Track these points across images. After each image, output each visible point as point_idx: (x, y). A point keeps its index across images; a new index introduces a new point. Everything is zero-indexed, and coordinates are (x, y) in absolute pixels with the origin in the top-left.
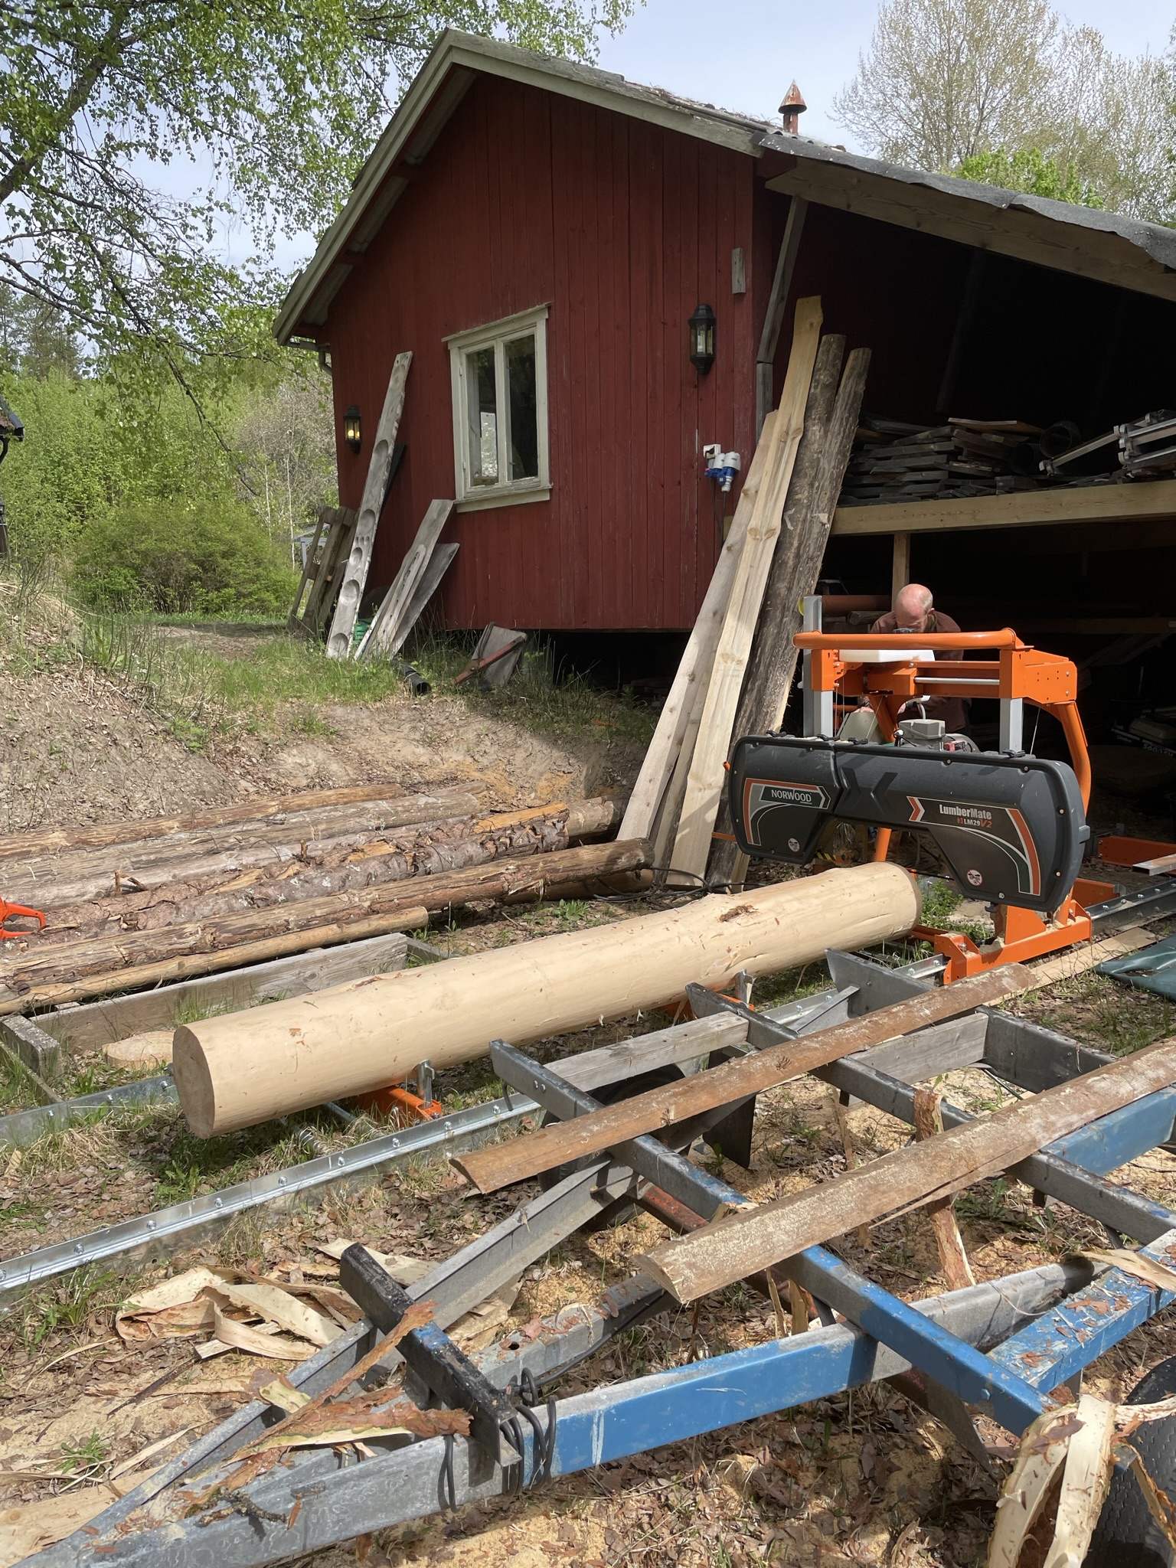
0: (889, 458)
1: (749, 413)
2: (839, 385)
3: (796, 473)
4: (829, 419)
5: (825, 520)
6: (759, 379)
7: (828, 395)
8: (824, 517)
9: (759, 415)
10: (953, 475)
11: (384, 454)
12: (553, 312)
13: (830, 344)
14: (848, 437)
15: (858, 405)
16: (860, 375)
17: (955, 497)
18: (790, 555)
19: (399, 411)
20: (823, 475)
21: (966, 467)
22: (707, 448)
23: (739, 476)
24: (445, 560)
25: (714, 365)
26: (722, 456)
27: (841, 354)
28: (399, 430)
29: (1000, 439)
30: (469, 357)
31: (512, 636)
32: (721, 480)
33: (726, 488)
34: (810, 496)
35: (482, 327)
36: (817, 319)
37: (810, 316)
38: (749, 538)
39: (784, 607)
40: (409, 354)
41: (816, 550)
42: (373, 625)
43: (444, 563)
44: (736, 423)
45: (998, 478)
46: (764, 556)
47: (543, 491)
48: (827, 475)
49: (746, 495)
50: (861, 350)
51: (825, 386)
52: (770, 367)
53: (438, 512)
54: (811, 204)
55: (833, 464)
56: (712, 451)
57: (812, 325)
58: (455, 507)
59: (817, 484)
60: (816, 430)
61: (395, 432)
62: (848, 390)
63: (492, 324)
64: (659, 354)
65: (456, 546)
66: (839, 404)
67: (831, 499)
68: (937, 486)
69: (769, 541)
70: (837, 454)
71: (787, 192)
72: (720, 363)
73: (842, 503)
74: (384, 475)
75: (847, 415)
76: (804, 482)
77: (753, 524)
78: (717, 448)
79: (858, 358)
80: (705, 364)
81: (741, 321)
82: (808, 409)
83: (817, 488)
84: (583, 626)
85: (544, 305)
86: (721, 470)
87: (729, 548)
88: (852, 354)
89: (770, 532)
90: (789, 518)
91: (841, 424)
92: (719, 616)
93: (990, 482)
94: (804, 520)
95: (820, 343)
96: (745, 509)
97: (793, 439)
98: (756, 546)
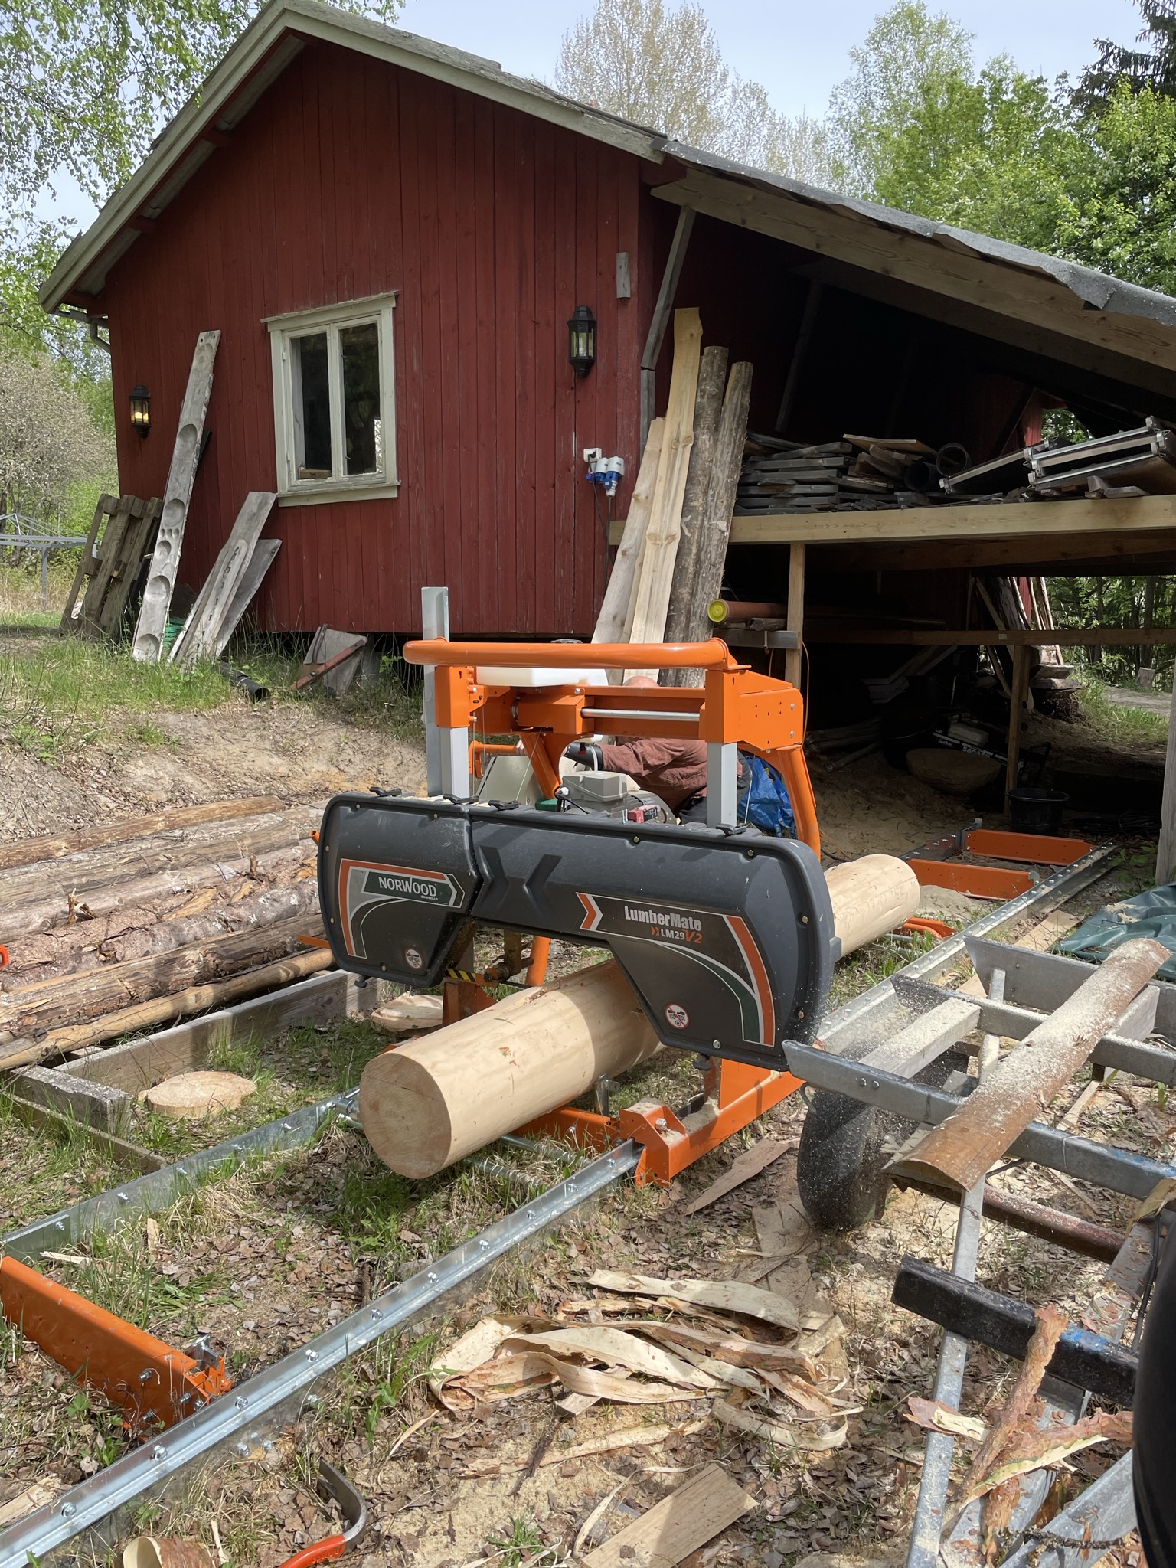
0: (776, 470)
1: (634, 419)
2: (724, 397)
3: (690, 480)
4: (717, 429)
5: (724, 529)
6: (644, 384)
7: (715, 406)
8: (723, 525)
9: (643, 422)
10: (843, 488)
11: (191, 439)
12: (401, 301)
13: (714, 356)
14: (739, 447)
15: (746, 417)
16: (744, 388)
17: (855, 509)
18: (690, 562)
19: (207, 394)
20: (718, 484)
21: (861, 482)
22: (587, 452)
23: (627, 482)
24: (267, 556)
25: (594, 369)
26: (605, 460)
27: (724, 366)
28: (207, 414)
29: (901, 457)
30: (293, 341)
31: (353, 640)
32: (607, 484)
33: (611, 493)
34: (706, 503)
35: (314, 310)
36: (697, 330)
37: (689, 328)
38: (649, 543)
39: (689, 612)
40: (217, 333)
41: (716, 555)
42: (187, 626)
43: (267, 561)
44: (619, 428)
45: (898, 494)
46: (666, 562)
47: (390, 487)
48: (722, 483)
49: (636, 499)
50: (744, 364)
51: (712, 397)
52: (653, 373)
53: (256, 506)
54: (698, 214)
55: (726, 473)
56: (593, 455)
57: (692, 335)
58: (277, 500)
59: (711, 492)
60: (705, 439)
61: (203, 417)
62: (734, 402)
63: (327, 308)
64: (530, 353)
65: (278, 542)
66: (726, 415)
67: (728, 507)
68: (833, 499)
69: (669, 546)
70: (730, 463)
71: (675, 202)
72: (601, 366)
73: (736, 513)
74: (192, 462)
75: (735, 426)
76: (699, 489)
77: (651, 529)
78: (599, 451)
79: (740, 371)
80: (585, 367)
81: (626, 324)
82: (697, 417)
83: (713, 496)
85: (392, 293)
86: (605, 475)
87: (624, 553)
88: (735, 367)
89: (670, 538)
90: (685, 525)
91: (731, 434)
92: (618, 620)
93: (888, 497)
94: (702, 527)
95: (702, 353)
96: (635, 513)
97: (685, 446)
98: (657, 551)
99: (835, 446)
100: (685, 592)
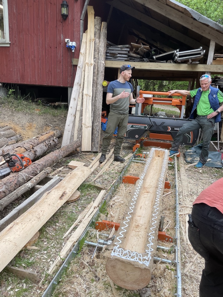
0: (113, 50)
1: (79, 33)
2: (101, 30)
3: (94, 50)
4: (100, 38)
6: (81, 24)
7: (99, 32)
8: (103, 62)
9: (81, 34)
10: (129, 56)
13: (98, 19)
14: (105, 43)
15: (106, 36)
16: (105, 28)
17: (134, 61)
18: (96, 70)
20: (101, 52)
21: (134, 55)
22: (66, 40)
23: (78, 49)
25: (68, 18)
26: (71, 42)
27: (101, 22)
32: (73, 49)
33: (73, 51)
34: (98, 56)
37: (91, 11)
38: (86, 65)
39: (97, 83)
41: (102, 70)
44: (75, 34)
45: (144, 59)
46: (91, 70)
47: (8, 43)
49: (81, 54)
50: (105, 22)
52: (83, 21)
55: (103, 49)
56: (68, 41)
57: (92, 13)
59: (100, 54)
60: (97, 40)
62: (103, 32)
64: (49, 11)
66: (102, 35)
67: (104, 58)
69: (91, 67)
70: (104, 47)
72: (70, 17)
73: (106, 60)
75: (104, 38)
76: (97, 53)
77: (87, 61)
80: (65, 17)
81: (77, 7)
82: (95, 34)
84: (23, 83)
86: (71, 46)
87: (79, 67)
88: (103, 23)
89: (91, 64)
90: (94, 61)
91: (103, 40)
92: (79, 84)
93: (141, 59)
94: (98, 62)
95: (95, 18)
96: (81, 58)
97: (93, 41)
98: (88, 68)
99: (127, 46)
100: (95, 78)
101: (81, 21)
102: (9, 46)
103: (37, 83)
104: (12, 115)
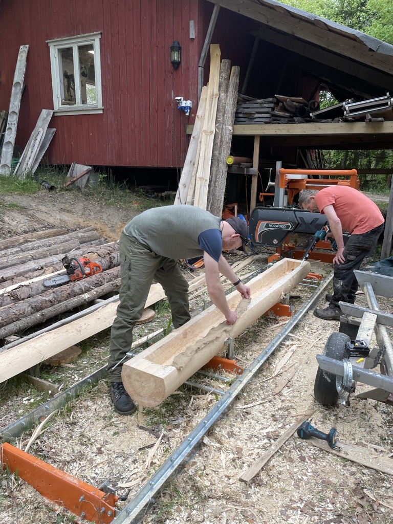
0: (248, 108)
1: (196, 86)
2: (229, 79)
3: (218, 111)
4: (227, 91)
5: (231, 129)
6: (200, 73)
7: (226, 82)
8: (230, 128)
9: (199, 87)
10: (273, 115)
11: (18, 88)
12: (103, 36)
13: (225, 63)
14: (236, 99)
15: (237, 87)
16: (237, 76)
17: (279, 123)
18: (218, 141)
19: (24, 70)
20: (228, 112)
21: (281, 113)
22: (178, 98)
23: (194, 110)
24: (50, 135)
25: (180, 66)
26: (185, 102)
27: (229, 67)
28: (25, 78)
29: (297, 104)
30: (59, 50)
31: (86, 168)
32: (186, 111)
33: (187, 114)
34: (224, 119)
35: (67, 38)
36: (219, 52)
37: (216, 52)
38: (204, 134)
39: (218, 160)
40: (28, 46)
41: (228, 139)
43: (51, 137)
44: (190, 89)
45: (295, 118)
46: (210, 141)
47: (100, 109)
48: (230, 112)
49: (198, 117)
50: (236, 67)
51: (225, 79)
52: (203, 69)
53: (45, 116)
54: (221, 7)
55: (231, 108)
56: (180, 100)
57: (217, 55)
58: (54, 113)
59: (225, 115)
60: (223, 95)
61: (23, 79)
62: (233, 81)
63: (73, 37)
64: (155, 59)
65: (55, 129)
66: (231, 86)
67: (232, 121)
68: (271, 119)
69: (211, 136)
70: (232, 104)
71: (213, 2)
72: (183, 64)
73: (235, 124)
74: (19, 96)
75: (234, 90)
76: (221, 114)
77: (205, 128)
78: (182, 98)
79: (236, 70)
80: (176, 65)
81: (193, 49)
82: (220, 86)
83: (226, 117)
84: (120, 165)
85: (99, 32)
86: (185, 107)
87: (193, 137)
88: (233, 68)
89: (211, 132)
90: (217, 127)
91: (232, 94)
92: (192, 163)
93: (291, 119)
94: (222, 128)
95: (221, 62)
96: (197, 122)
97: (215, 98)
98: (207, 137)
99: (271, 99)
100: (217, 153)
101: (200, 68)
102: (102, 113)
103: (139, 164)
104: (100, 211)
